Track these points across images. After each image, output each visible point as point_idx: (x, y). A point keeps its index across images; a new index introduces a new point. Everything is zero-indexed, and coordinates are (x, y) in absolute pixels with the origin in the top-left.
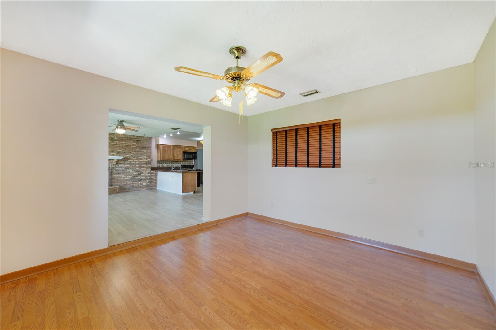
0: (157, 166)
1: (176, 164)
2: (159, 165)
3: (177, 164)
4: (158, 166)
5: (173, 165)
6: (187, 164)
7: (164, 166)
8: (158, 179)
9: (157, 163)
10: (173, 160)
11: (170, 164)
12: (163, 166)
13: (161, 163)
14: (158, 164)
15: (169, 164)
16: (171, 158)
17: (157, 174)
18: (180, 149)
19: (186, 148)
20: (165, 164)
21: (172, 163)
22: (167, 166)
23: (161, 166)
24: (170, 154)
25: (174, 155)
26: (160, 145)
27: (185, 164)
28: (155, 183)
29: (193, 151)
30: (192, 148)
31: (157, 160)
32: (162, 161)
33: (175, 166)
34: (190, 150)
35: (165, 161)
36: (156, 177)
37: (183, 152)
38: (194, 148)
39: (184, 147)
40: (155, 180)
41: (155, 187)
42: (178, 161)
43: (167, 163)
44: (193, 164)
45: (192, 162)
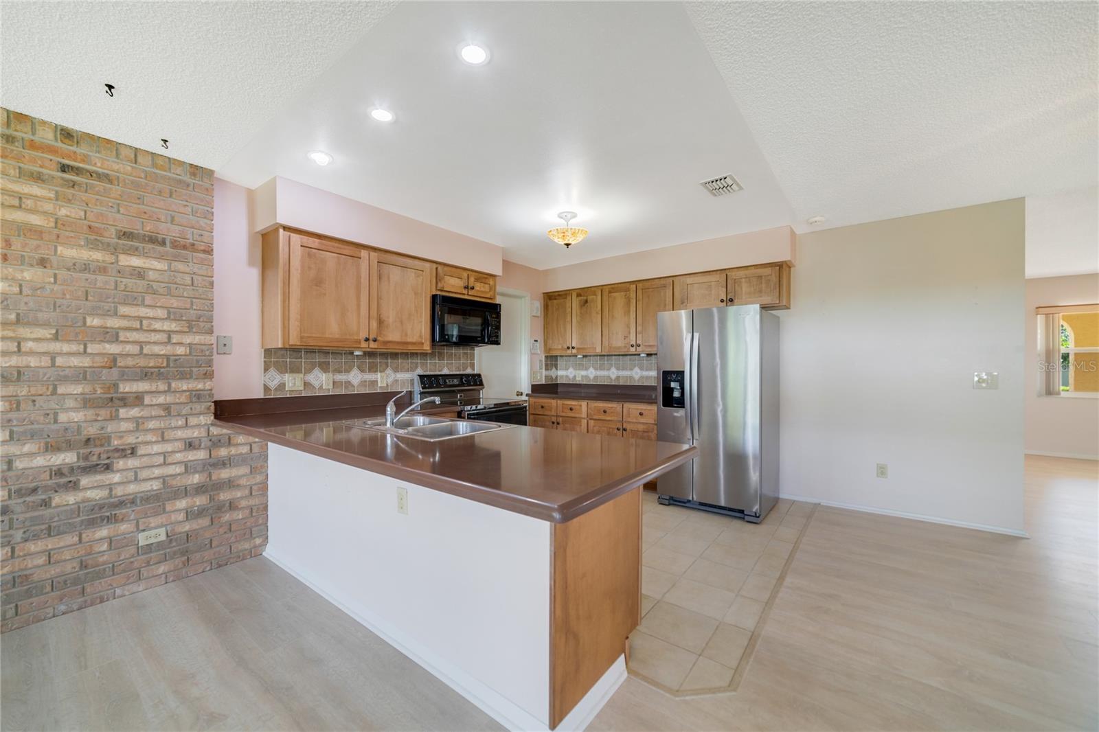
0: (266, 389)
1: (389, 371)
2: (274, 379)
3: (396, 370)
4: (273, 385)
5: (371, 376)
6: (445, 371)
7: (316, 384)
9: (266, 369)
10: (373, 345)
11: (355, 371)
12: (306, 384)
13: (295, 370)
14: (272, 372)
15: (348, 371)
16: (363, 335)
18: (418, 276)
19: (447, 278)
20: (320, 375)
21: (364, 366)
22: (331, 387)
23: (290, 385)
24: (358, 306)
25: (381, 316)
26: (284, 230)
27: (440, 371)
28: (252, 509)
29: (480, 297)
30: (477, 280)
31: (262, 348)
32: (300, 354)
33: (385, 382)
34: (467, 287)
35: (318, 352)
36: (253, 471)
37: (434, 297)
38: (486, 278)
39: (437, 268)
40: (251, 494)
41: (252, 541)
42: (401, 351)
43: (336, 367)
44: (474, 370)
45: (471, 360)
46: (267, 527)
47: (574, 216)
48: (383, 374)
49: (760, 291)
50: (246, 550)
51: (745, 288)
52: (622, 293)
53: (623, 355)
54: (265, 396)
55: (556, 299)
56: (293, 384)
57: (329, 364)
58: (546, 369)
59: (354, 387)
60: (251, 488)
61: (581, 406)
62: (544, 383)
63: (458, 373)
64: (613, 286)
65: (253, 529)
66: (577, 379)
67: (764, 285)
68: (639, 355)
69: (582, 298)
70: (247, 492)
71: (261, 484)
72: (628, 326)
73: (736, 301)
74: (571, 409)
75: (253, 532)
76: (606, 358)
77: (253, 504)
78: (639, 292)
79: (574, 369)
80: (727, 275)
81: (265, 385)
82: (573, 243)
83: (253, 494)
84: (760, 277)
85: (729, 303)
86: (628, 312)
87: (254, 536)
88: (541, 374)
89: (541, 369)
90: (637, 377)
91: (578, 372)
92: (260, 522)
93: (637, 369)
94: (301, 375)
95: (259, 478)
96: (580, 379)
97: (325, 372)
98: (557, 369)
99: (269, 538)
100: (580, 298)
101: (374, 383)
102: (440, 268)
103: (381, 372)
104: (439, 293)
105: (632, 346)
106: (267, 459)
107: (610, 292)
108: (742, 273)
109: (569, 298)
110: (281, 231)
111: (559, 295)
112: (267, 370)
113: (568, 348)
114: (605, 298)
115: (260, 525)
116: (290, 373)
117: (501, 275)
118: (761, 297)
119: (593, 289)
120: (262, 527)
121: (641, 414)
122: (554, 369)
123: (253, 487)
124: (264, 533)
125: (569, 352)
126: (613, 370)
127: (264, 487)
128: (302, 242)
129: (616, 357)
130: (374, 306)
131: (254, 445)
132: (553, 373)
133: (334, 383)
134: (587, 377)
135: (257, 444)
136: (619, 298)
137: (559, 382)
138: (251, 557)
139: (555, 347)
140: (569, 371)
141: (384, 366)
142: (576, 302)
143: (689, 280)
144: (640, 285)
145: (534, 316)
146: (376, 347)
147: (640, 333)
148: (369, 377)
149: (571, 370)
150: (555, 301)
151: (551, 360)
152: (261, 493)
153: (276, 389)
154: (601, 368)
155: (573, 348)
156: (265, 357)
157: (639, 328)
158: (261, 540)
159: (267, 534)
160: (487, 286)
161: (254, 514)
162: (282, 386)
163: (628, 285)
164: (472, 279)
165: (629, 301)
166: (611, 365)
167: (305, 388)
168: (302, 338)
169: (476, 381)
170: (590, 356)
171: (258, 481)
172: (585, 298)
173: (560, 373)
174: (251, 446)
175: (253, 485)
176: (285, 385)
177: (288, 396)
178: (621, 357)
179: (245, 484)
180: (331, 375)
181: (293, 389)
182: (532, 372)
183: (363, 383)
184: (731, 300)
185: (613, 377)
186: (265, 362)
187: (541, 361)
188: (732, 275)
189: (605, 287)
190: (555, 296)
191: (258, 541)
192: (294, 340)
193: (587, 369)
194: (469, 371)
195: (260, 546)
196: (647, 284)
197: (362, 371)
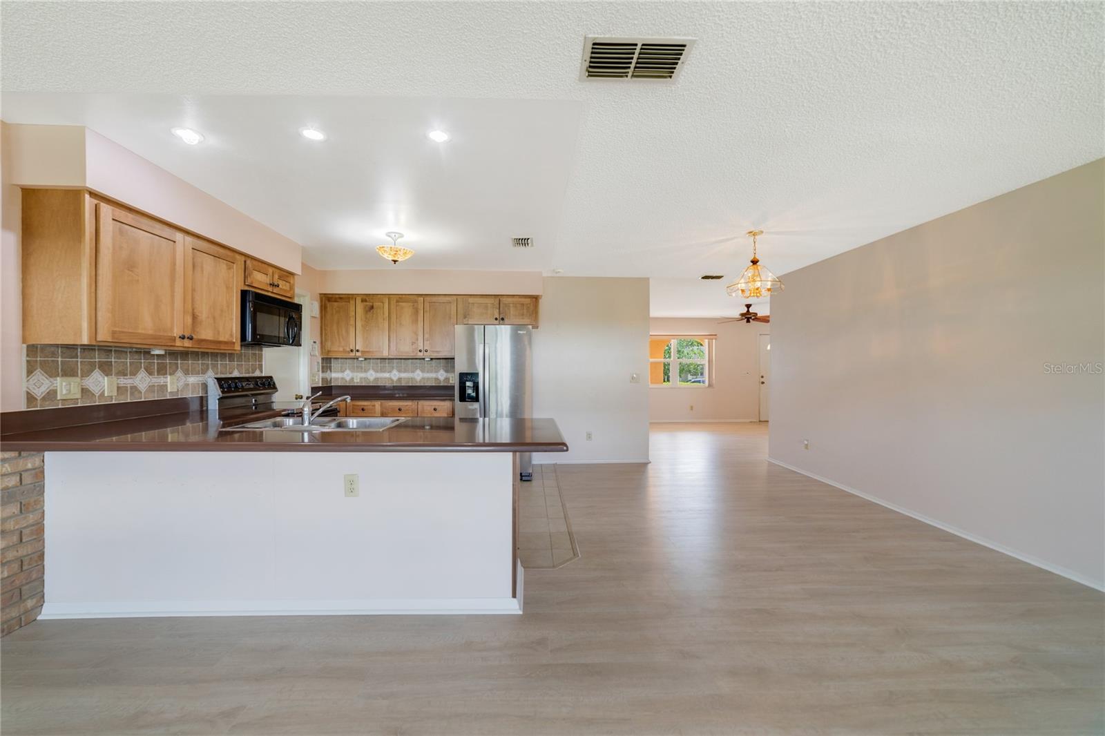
0: (30, 398)
1: (179, 373)
2: (42, 385)
3: (187, 372)
4: (39, 392)
5: (160, 380)
6: (236, 374)
7: (96, 390)
8: (47, 522)
9: (30, 372)
10: (187, 343)
11: (142, 374)
12: (85, 391)
13: (69, 372)
14: (39, 374)
15: (134, 374)
16: (177, 332)
17: (39, 473)
18: (229, 269)
19: (255, 273)
20: (101, 379)
21: (152, 368)
22: (115, 393)
23: (64, 392)
24: (173, 296)
25: (195, 311)
26: (90, 196)
27: (230, 373)
28: (22, 561)
29: (282, 295)
30: (280, 278)
31: (24, 342)
32: (76, 352)
33: (175, 387)
34: (272, 285)
35: (98, 350)
36: (24, 509)
37: (244, 294)
38: (288, 276)
39: (245, 262)
40: (21, 540)
41: (23, 605)
42: (212, 351)
43: (120, 369)
44: (262, 372)
45: (259, 361)
46: (44, 581)
47: (402, 236)
48: (173, 377)
49: (523, 315)
50: (13, 619)
51: (512, 311)
52: (409, 304)
53: (404, 359)
54: (28, 407)
55: (336, 301)
56: (67, 391)
57: (112, 365)
58: (323, 372)
59: (141, 393)
60: (21, 532)
61: (374, 406)
62: (321, 385)
63: (247, 375)
64: (400, 296)
65: (24, 588)
66: (355, 381)
67: (525, 311)
68: (424, 359)
69: (368, 303)
70: (15, 538)
71: (33, 525)
72: (416, 334)
73: (506, 320)
74: (363, 410)
75: (23, 593)
76: (387, 361)
77: (25, 553)
78: (427, 305)
79: (352, 372)
80: (500, 300)
81: (28, 393)
82: (399, 260)
83: (24, 541)
84: (523, 305)
85: (501, 322)
86: (415, 321)
87: (24, 598)
88: (319, 376)
89: (318, 371)
90: (418, 379)
91: (355, 374)
92: (34, 576)
93: (418, 372)
94: (78, 379)
95: (32, 518)
96: (358, 381)
97: (107, 375)
98: (331, 371)
99: (45, 596)
100: (365, 303)
101: (163, 388)
102: (248, 262)
103: (170, 374)
104: (247, 288)
105: (420, 351)
106: (44, 492)
107: (397, 301)
108: (510, 300)
109: (352, 302)
110: (87, 196)
111: (341, 298)
112: (32, 372)
113: (352, 351)
114: (393, 307)
115: (35, 580)
116: (62, 376)
117: (300, 274)
118: (523, 319)
119: (379, 296)
120: (36, 583)
121: (435, 409)
122: (329, 371)
123: (23, 531)
124: (39, 591)
125: (352, 355)
126: (395, 372)
127: (39, 529)
128: (113, 215)
129: (397, 360)
130: (189, 297)
131: (24, 475)
132: (328, 375)
133: (118, 388)
134: (366, 379)
135: (29, 473)
136: (407, 309)
137: (332, 385)
138: (21, 627)
139: (336, 350)
140: (346, 373)
141: (174, 367)
142: (360, 307)
143: (471, 300)
144: (428, 299)
145: (313, 317)
146: (190, 346)
147: (427, 340)
148: (158, 380)
149: (348, 372)
150: (336, 304)
151: (327, 362)
152: (35, 537)
153: (44, 399)
154: (382, 370)
155: (358, 351)
156: (28, 355)
157: (426, 336)
158: (35, 600)
159: (43, 591)
160: (288, 284)
161: (24, 568)
162: (52, 394)
163: (416, 297)
164: (276, 276)
165: (417, 311)
166: (393, 368)
167: (82, 396)
168: (114, 333)
169: (268, 384)
170: (370, 359)
171: (31, 522)
172: (371, 304)
173: (334, 375)
174: (21, 475)
175: (25, 528)
176: (56, 393)
177: (60, 407)
178: (403, 360)
179: (12, 528)
180: (114, 378)
181: (68, 397)
182: (312, 375)
183: (151, 388)
184: (503, 319)
185: (395, 379)
186: (28, 361)
187: (318, 363)
188: (504, 300)
189: (391, 296)
190: (336, 298)
191: (30, 603)
192: (104, 336)
193: (366, 371)
194: (257, 374)
195: (33, 609)
196: (434, 299)
197: (151, 373)
